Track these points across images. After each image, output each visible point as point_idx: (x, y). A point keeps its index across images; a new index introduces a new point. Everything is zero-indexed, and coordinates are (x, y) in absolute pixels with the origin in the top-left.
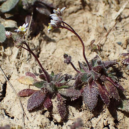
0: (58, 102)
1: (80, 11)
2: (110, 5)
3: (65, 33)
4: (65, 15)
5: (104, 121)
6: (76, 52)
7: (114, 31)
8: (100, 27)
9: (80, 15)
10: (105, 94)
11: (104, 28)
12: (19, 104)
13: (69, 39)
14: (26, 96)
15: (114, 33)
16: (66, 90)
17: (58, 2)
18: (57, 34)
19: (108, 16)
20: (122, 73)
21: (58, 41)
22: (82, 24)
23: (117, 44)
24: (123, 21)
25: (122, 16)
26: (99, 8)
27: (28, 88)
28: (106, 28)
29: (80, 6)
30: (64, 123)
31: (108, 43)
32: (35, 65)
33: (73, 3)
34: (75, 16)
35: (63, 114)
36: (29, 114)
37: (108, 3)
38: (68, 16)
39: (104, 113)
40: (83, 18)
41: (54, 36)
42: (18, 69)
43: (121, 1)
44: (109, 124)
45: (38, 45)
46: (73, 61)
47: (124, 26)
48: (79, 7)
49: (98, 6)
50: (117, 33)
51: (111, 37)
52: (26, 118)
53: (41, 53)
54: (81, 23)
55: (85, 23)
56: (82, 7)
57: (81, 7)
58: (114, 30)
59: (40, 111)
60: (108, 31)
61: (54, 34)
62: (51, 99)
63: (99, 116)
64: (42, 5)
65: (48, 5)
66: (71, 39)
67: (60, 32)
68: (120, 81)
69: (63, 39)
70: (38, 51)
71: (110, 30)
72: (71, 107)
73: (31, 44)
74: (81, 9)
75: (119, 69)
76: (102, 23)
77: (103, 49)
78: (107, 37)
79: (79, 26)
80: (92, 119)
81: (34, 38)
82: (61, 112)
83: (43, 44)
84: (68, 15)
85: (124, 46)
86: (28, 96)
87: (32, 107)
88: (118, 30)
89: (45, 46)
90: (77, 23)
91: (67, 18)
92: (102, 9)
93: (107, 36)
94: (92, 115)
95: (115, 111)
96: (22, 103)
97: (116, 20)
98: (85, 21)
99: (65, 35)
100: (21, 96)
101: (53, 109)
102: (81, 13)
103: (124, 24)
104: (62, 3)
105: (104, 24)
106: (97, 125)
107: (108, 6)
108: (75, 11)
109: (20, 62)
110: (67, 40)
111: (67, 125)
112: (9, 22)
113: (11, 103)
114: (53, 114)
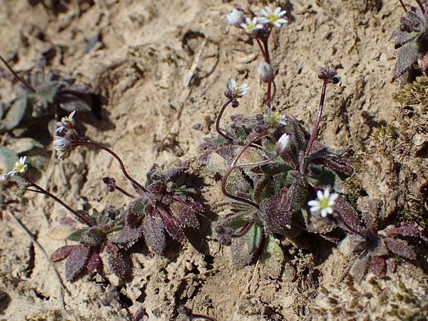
0: (108, 257)
1: (138, 83)
2: (176, 63)
3: (124, 126)
4: (116, 95)
5: (188, 263)
6: (139, 157)
7: (188, 107)
8: (164, 107)
9: (140, 88)
10: (174, 225)
11: (169, 107)
12: (55, 275)
13: (131, 135)
14: (62, 259)
15: (189, 111)
16: (118, 232)
17: (97, 81)
18: (110, 133)
19: (175, 83)
20: (202, 179)
21: (115, 144)
22: (147, 103)
23: (194, 130)
24: (203, 83)
25: (201, 74)
26: (161, 73)
27: (64, 245)
28: (173, 105)
29: (134, 74)
30: (127, 285)
31: (184, 128)
32: (75, 201)
33: (123, 73)
34: (133, 93)
35: (120, 272)
36: (71, 285)
37: (172, 61)
38: (122, 96)
39: (186, 251)
40: (146, 92)
41: (105, 138)
42: (48, 216)
43: (194, 48)
44: (198, 266)
45: (81, 161)
46: (135, 176)
47: (207, 90)
48: (134, 77)
49: (160, 68)
50: (194, 109)
51: (186, 119)
52: (66, 294)
53: (90, 172)
54: (145, 101)
55: (150, 99)
56: (139, 76)
57: (136, 76)
58: (188, 105)
59: (87, 277)
60: (178, 110)
61: (105, 133)
62: (98, 254)
63: (178, 259)
64: (70, 96)
65: (81, 91)
66: (134, 134)
67: (115, 127)
68: (203, 192)
69: (122, 137)
70: (81, 171)
71: (182, 108)
72: (137, 254)
73: (68, 165)
74: (138, 79)
75: (196, 174)
76: (167, 100)
77: (180, 141)
78: (181, 119)
79: (143, 108)
80: (167, 266)
81: (72, 152)
82: (117, 270)
83: (89, 157)
84: (120, 95)
85: (206, 130)
86: (66, 257)
87: (72, 275)
88: (196, 101)
89: (94, 158)
90: (140, 103)
91: (121, 100)
92: (166, 72)
93: (179, 118)
94: (166, 260)
95: (205, 241)
96: (59, 271)
97: (190, 85)
98: (150, 97)
99: (124, 129)
100: (55, 262)
101: (105, 268)
102: (141, 85)
103: (204, 87)
104: (104, 79)
105: (169, 101)
106: (174, 274)
107: (173, 65)
108: (130, 84)
109: (51, 204)
110: (129, 137)
111: (132, 286)
112: (21, 143)
113: (42, 276)
114: (106, 276)
